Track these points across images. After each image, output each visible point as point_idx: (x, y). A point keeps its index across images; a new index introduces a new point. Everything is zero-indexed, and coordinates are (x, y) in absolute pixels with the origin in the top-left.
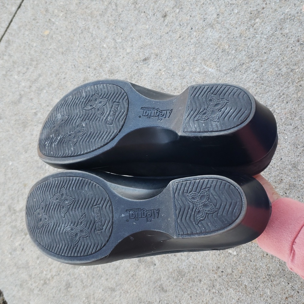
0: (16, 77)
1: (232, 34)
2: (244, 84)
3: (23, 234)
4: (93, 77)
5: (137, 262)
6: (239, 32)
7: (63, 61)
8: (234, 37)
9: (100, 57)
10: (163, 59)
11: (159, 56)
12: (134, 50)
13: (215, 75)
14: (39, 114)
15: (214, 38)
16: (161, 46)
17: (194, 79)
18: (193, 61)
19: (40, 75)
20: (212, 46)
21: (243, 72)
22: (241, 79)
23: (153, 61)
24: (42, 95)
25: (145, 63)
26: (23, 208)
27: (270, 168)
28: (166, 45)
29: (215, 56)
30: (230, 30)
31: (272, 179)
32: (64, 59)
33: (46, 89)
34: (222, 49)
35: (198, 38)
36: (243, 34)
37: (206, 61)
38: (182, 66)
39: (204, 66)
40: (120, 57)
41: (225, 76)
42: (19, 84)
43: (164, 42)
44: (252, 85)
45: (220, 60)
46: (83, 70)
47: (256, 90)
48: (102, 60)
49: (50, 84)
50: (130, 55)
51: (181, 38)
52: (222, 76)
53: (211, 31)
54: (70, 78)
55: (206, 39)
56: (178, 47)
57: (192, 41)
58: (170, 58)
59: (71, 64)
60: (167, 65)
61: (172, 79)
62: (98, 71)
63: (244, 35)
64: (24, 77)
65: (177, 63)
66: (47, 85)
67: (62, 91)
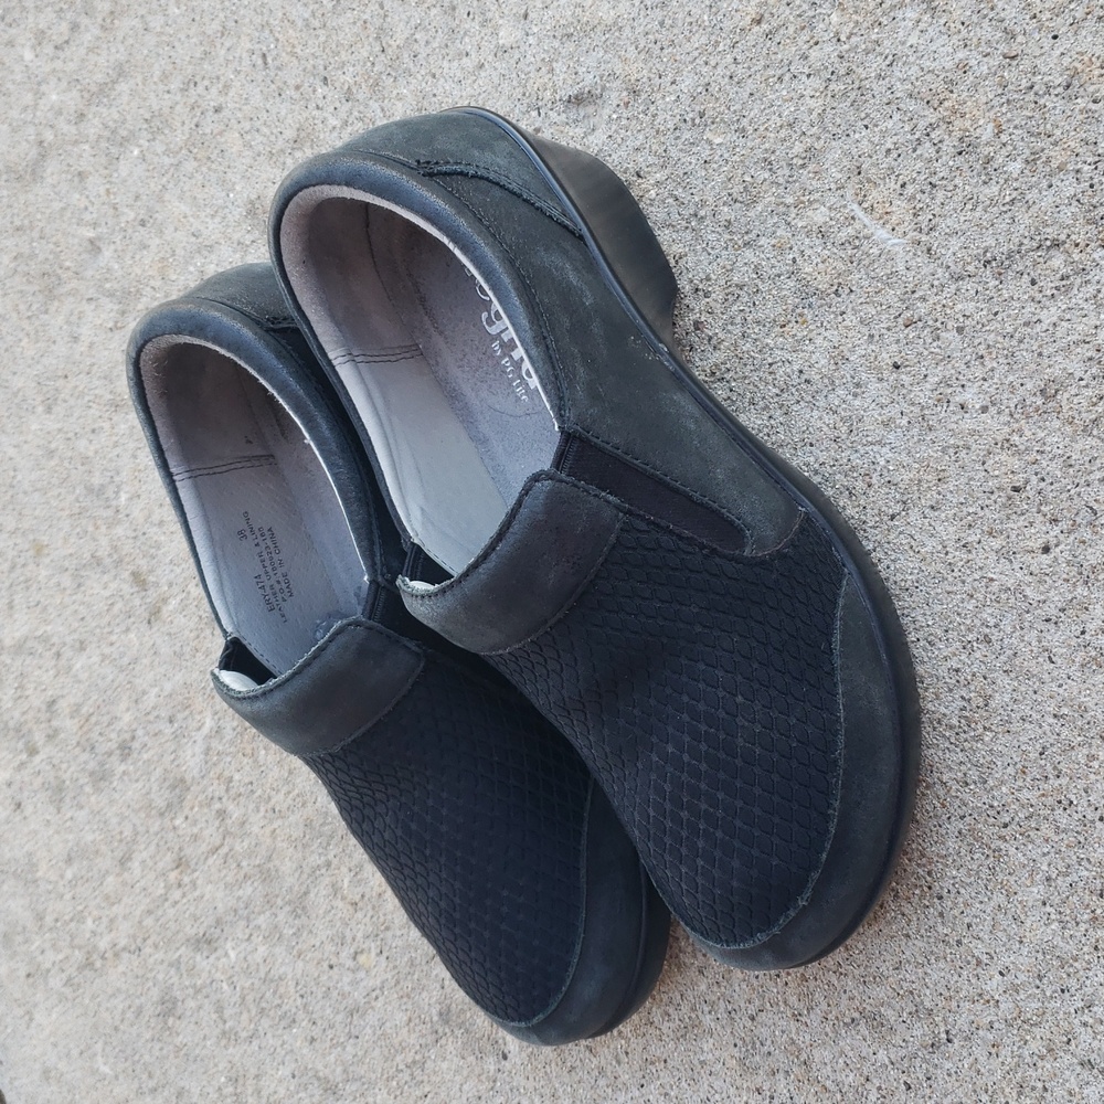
0: (28, 55)
1: (1026, 64)
2: (1040, 354)
3: (20, 745)
4: (335, 134)
5: (435, 1018)
6: (1066, 61)
7: (216, 26)
8: (1032, 87)
9: (378, 38)
10: (659, 119)
11: (644, 96)
12: (531, 40)
13: (901, 267)
14: (108, 253)
15: (927, 64)
16: (662, 49)
17: (794, 260)
18: (803, 166)
19: (121, 72)
20: (911, 105)
21: (1049, 293)
22: (1027, 324)
23: (615, 116)
24: (124, 168)
25: (573, 115)
26: (25, 642)
27: (1089, 817)
28: (688, 47)
29: (919, 165)
30: (1020, 39)
31: (1086, 873)
32: (222, 15)
33: (141, 142)
34: (958, 134)
35: (846, 47)
36: (1085, 77)
37: (869, 181)
38: (748, 179)
39: (855, 206)
40: (465, 60)
41: (953, 287)
42: (39, 95)
43: (676, 31)
44: (1078, 374)
45: (940, 195)
46: (297, 88)
47: (1095, 405)
48: (382, 57)
49: (157, 124)
50: (513, 62)
51: (765, 26)
52: (936, 283)
53: (922, 26)
54: (239, 115)
55: (888, 62)
56: (740, 71)
57: (814, 54)
58: (697, 121)
59: (249, 46)
60: (674, 153)
61: (688, 235)
62: (362, 108)
63: (1091, 89)
64: (58, 64)
65: (726, 156)
66: (145, 126)
67: (204, 169)
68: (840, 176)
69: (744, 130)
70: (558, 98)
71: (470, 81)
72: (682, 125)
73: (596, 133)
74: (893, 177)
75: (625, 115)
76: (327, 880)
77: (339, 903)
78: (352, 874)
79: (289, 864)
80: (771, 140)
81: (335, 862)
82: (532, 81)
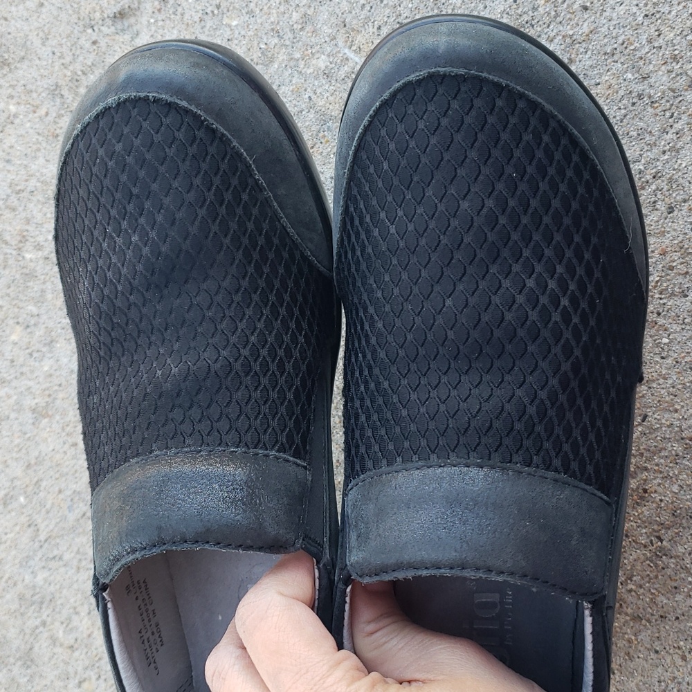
68: (331, 31)
69: (252, 11)
70: (106, 16)
71: (35, 18)
72: (205, 17)
73: (140, 36)
74: (370, 24)
75: (160, 18)
76: (46, 635)
77: (58, 650)
78: (64, 625)
79: (13, 630)
80: (275, 15)
81: (49, 620)
82: (83, 8)
